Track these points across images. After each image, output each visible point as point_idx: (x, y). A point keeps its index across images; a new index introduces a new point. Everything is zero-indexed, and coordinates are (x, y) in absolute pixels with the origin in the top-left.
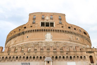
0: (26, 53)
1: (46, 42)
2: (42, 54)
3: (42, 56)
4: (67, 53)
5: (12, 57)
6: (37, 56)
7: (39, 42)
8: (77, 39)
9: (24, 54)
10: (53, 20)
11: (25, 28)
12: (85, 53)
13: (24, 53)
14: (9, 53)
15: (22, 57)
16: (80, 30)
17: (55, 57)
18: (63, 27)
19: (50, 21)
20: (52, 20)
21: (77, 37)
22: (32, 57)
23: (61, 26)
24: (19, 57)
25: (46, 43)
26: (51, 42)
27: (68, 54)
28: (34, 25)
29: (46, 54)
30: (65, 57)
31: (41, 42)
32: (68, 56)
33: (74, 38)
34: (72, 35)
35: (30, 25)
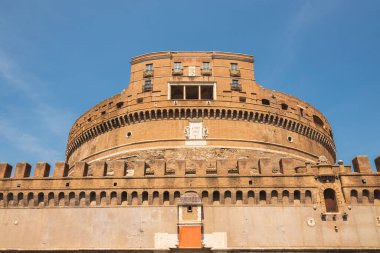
0: (121, 183)
1: (188, 149)
2: (170, 184)
3: (172, 192)
4: (250, 182)
5: (77, 193)
6: (153, 190)
7: (164, 150)
8: (290, 139)
9: (115, 184)
10: (212, 79)
11: (120, 105)
12: (312, 179)
13: (115, 181)
14: (68, 181)
15: (108, 193)
16: (302, 110)
17: (211, 192)
18: (243, 100)
19: (200, 82)
20: (206, 79)
21: (290, 133)
22: (140, 192)
23: (236, 95)
25: (189, 152)
26: (203, 149)
27: (253, 185)
28: (147, 94)
29: (183, 185)
30: (245, 192)
31: (173, 150)
32: (254, 190)
33: (279, 136)
34: (273, 127)
35: (135, 97)
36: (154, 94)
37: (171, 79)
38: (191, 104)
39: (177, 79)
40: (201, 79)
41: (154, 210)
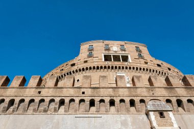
0: (89, 92)
2: (134, 94)
3: (137, 100)
5: (47, 100)
9: (83, 93)
10: (126, 52)
11: (73, 65)
13: (83, 90)
14: (39, 90)
15: (77, 100)
17: (174, 100)
19: (121, 53)
20: (123, 52)
22: (107, 100)
24: (67, 100)
28: (90, 58)
35: (83, 60)
36: (94, 59)
37: (104, 52)
38: (117, 64)
39: (107, 52)
40: (121, 52)
41: (123, 117)
